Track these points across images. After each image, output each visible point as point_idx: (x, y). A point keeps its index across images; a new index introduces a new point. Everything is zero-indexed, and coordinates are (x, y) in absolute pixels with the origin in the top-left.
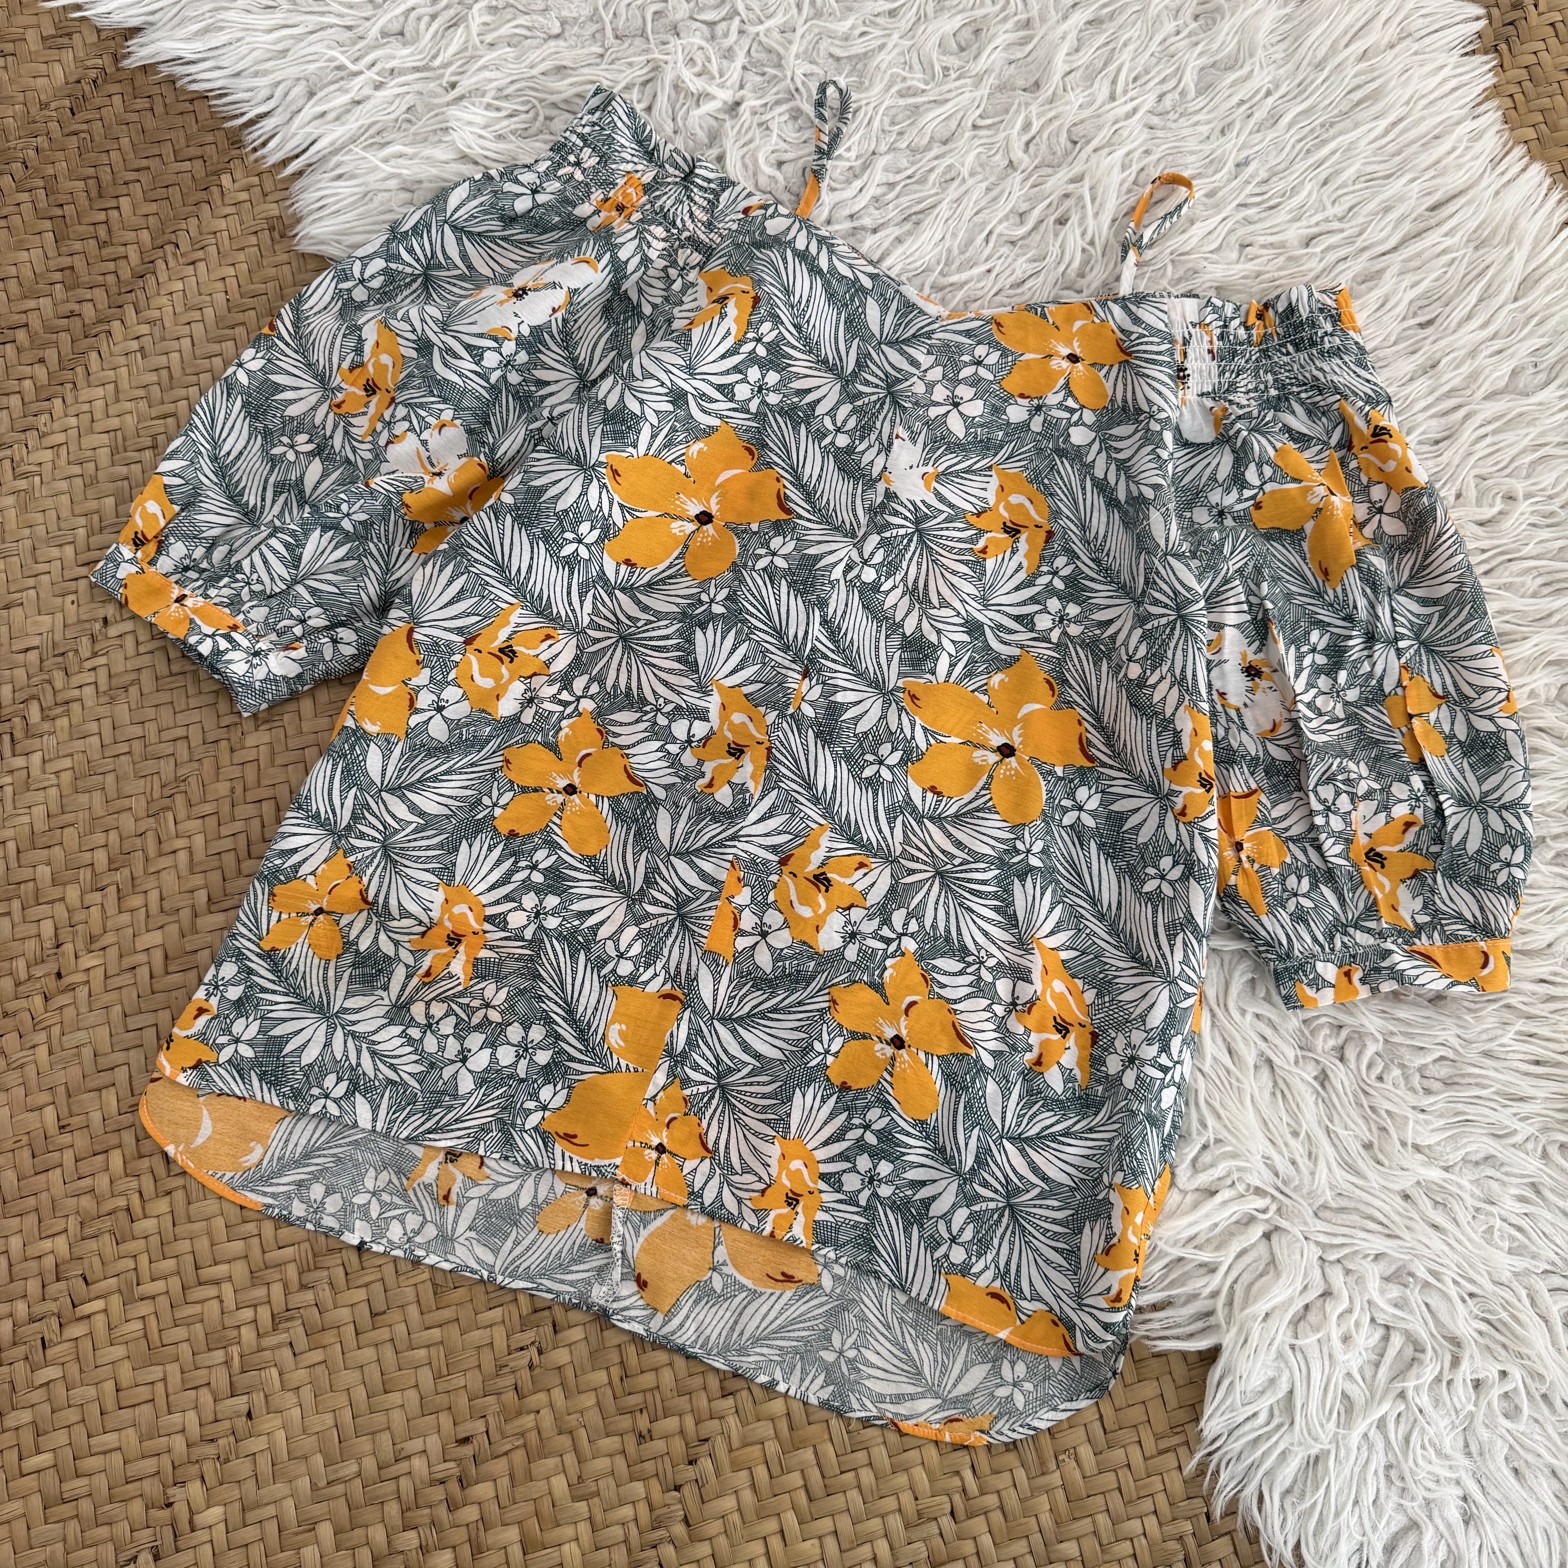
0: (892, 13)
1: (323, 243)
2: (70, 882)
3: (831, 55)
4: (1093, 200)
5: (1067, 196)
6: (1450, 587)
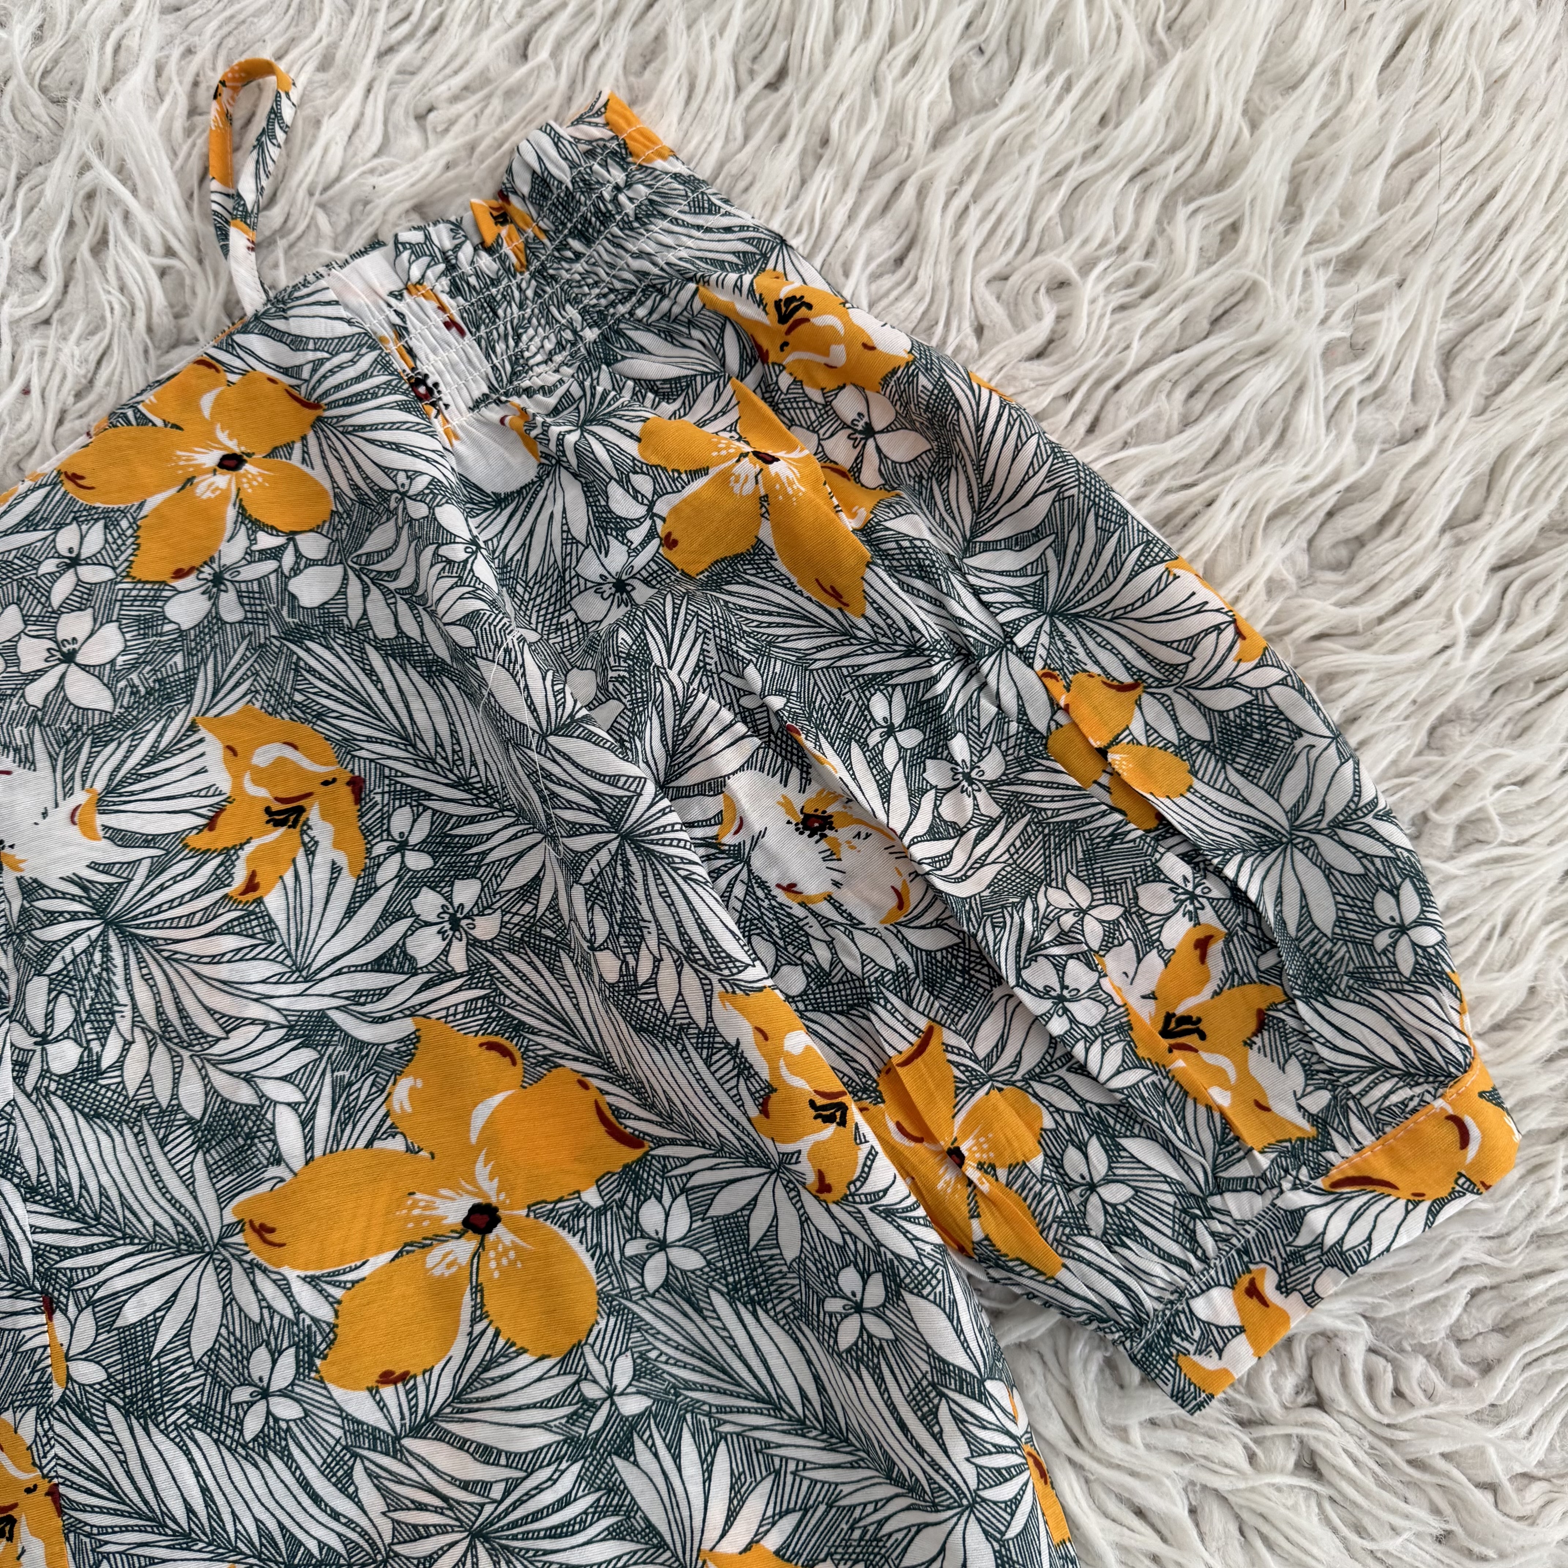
6: (1043, 503)
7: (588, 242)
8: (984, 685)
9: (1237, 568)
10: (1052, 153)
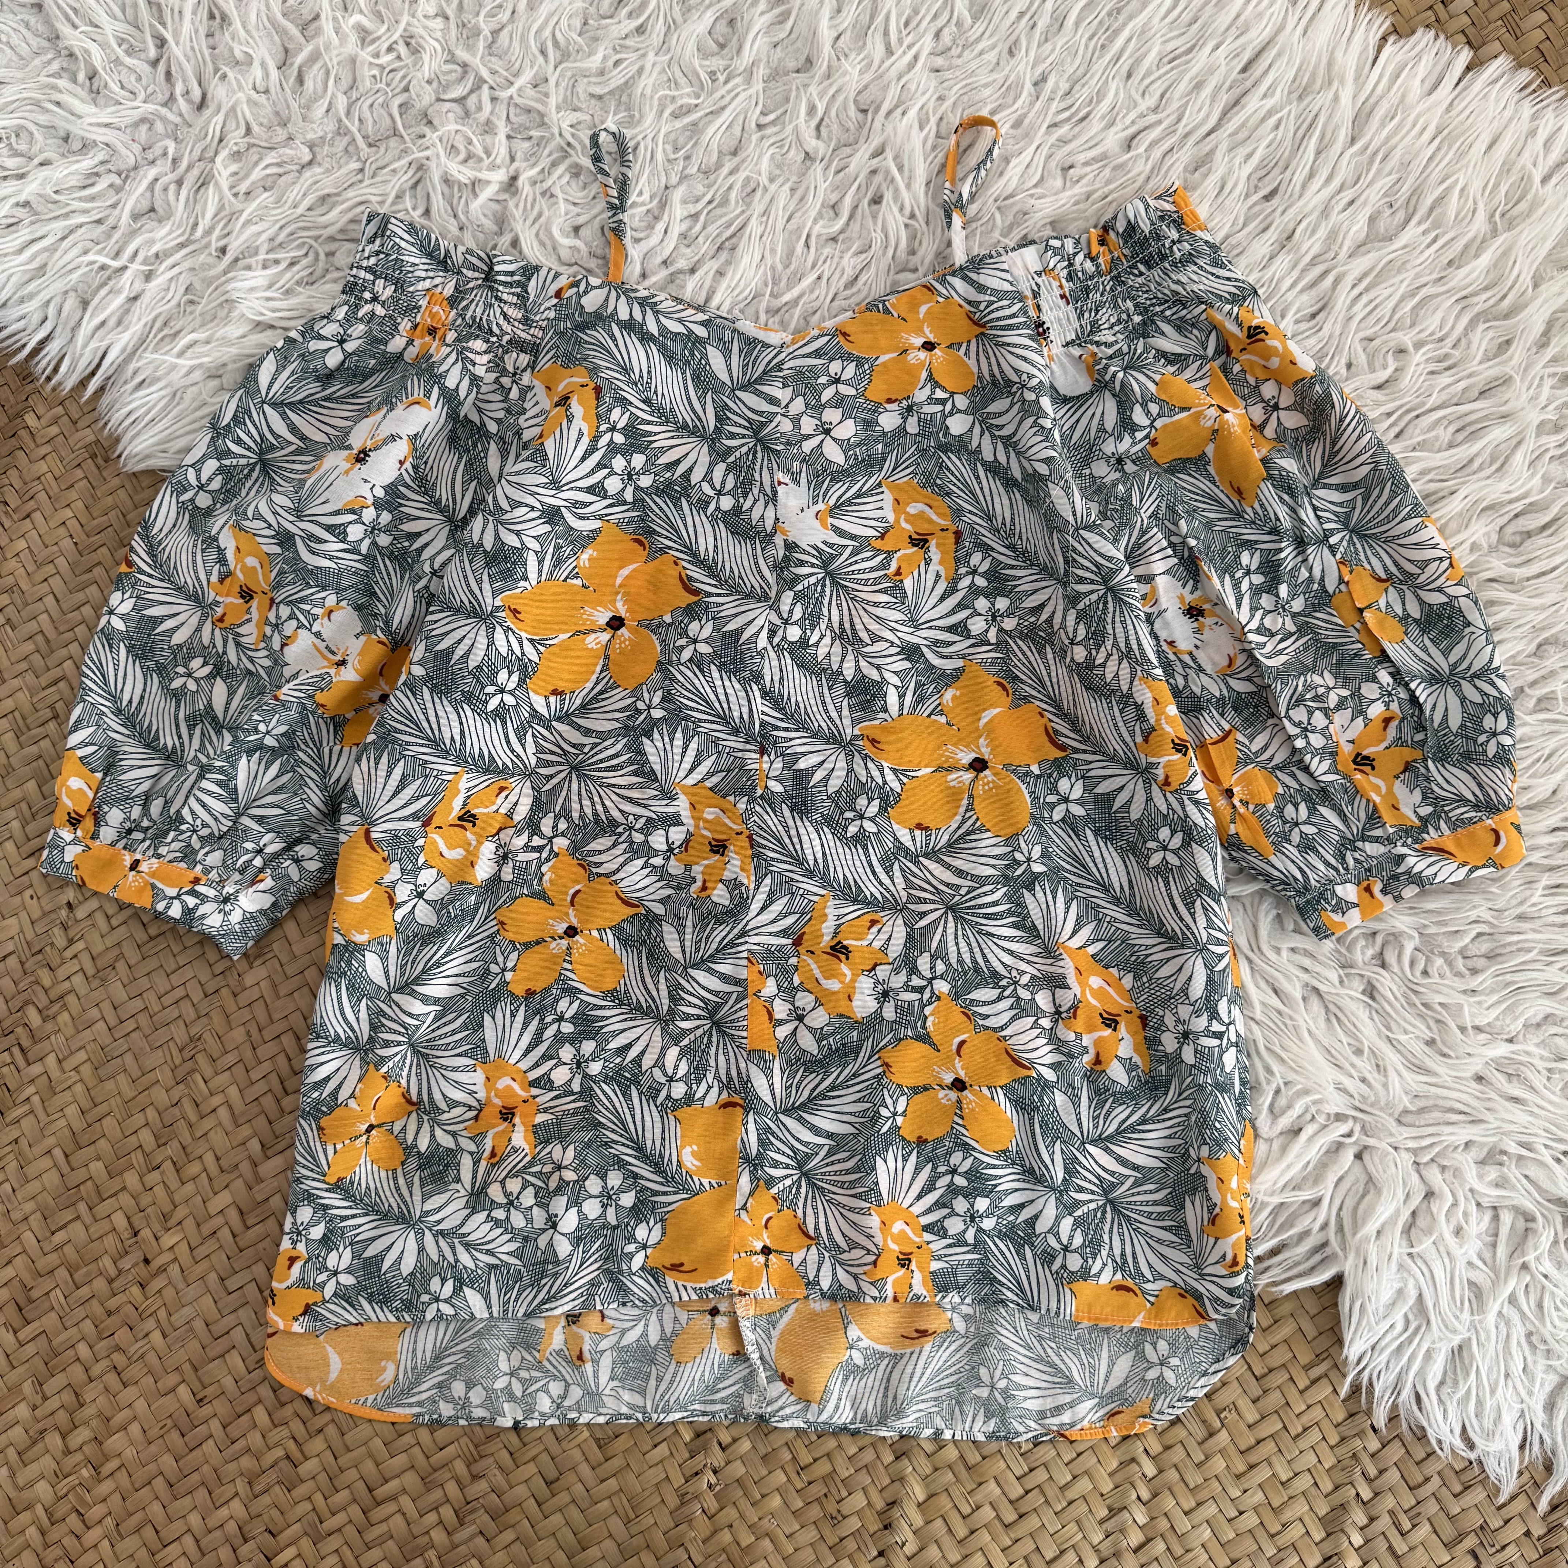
0: (640, 30)
1: (148, 457)
2: (127, 1169)
3: (592, 95)
4: (900, 168)
5: (874, 172)
6: (1365, 469)
7: (1149, 268)
8: (1305, 560)
9: (1459, 532)
10: (1418, 276)
